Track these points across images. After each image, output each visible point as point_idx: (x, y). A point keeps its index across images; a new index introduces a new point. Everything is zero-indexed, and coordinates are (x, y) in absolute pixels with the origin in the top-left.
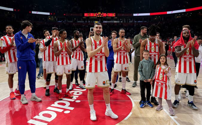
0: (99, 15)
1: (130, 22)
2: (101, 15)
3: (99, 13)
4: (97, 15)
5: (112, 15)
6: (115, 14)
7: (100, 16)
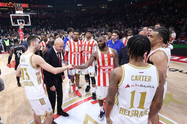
0: (10, 5)
1: (43, 14)
2: (12, 5)
3: (10, 3)
4: (7, 5)
5: (25, 6)
6: (28, 4)
7: (12, 7)
